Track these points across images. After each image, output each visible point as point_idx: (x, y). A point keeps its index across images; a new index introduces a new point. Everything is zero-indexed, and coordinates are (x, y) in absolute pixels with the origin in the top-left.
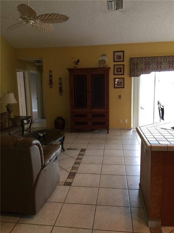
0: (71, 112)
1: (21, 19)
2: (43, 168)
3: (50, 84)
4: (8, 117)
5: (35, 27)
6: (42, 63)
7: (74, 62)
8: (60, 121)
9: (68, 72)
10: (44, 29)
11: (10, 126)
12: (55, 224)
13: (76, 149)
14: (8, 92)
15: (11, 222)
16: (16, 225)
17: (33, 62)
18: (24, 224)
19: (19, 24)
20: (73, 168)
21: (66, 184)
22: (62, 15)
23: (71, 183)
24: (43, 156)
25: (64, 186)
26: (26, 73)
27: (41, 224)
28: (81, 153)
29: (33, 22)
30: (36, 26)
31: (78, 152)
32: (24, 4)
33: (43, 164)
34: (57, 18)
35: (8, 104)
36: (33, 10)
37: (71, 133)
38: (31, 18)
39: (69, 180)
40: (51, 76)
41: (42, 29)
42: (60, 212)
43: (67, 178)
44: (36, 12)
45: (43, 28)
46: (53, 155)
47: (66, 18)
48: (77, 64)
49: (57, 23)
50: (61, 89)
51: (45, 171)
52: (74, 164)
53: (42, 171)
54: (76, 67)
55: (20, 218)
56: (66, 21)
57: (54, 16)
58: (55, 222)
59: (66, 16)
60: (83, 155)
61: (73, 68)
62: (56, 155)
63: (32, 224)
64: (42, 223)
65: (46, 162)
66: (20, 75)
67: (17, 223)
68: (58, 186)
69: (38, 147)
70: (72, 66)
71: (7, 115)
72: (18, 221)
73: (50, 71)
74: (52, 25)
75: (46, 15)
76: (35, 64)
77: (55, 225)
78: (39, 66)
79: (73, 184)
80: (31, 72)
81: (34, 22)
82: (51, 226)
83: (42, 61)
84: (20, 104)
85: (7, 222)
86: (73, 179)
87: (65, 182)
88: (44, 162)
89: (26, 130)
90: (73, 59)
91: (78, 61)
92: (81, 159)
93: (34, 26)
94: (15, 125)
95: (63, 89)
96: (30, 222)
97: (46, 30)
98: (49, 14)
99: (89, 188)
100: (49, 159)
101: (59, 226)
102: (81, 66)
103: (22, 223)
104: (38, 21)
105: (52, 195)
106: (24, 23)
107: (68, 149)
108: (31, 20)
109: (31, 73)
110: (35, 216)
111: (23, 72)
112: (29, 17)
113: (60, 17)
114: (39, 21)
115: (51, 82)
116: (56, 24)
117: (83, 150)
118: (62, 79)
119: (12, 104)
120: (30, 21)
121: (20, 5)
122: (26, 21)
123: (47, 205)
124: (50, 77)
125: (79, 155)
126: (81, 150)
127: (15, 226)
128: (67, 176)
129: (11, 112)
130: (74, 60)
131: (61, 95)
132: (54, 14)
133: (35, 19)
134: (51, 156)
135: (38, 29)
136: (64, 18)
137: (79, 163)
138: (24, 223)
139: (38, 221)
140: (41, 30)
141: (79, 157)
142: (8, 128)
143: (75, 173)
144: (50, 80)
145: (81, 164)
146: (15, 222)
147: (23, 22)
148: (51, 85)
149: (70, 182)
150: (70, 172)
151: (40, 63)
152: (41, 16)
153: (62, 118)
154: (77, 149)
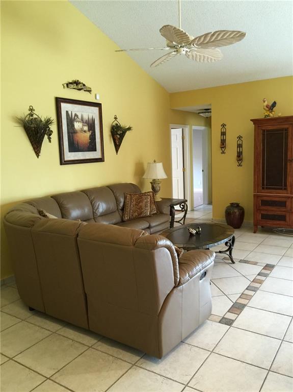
0: (254, 195)
1: (168, 48)
2: (177, 287)
3: (221, 148)
4: (150, 200)
5: (191, 57)
6: (211, 112)
7: (265, 108)
8: (236, 211)
9: (254, 125)
10: (206, 59)
11: (152, 213)
12: (190, 383)
13: (255, 264)
14: (155, 161)
15: (125, 361)
16: (132, 367)
17: (198, 112)
18: (144, 369)
19: (166, 56)
20: (243, 296)
21: (224, 320)
22: (234, 31)
23: (233, 321)
24: (178, 267)
25: (219, 324)
26: (187, 130)
27: (167, 376)
28: (264, 271)
29: (187, 50)
30: (193, 56)
31: (258, 269)
32: (168, 26)
33: (177, 280)
34: (226, 37)
35: (154, 180)
36: (182, 31)
37: (255, 232)
38: (182, 44)
39: (231, 316)
40: (223, 134)
41: (202, 58)
42: (202, 365)
43: (228, 311)
44: (187, 34)
45: (204, 57)
46: (197, 268)
47: (240, 35)
48: (272, 109)
49: (226, 45)
50: (239, 156)
51: (182, 291)
52: (247, 289)
53: (175, 291)
54: (268, 116)
55: (140, 358)
56: (240, 40)
57: (219, 35)
58: (191, 380)
59: (239, 32)
60: (266, 275)
61: (263, 117)
62: (203, 268)
63: (155, 373)
64: (169, 376)
65: (183, 278)
66: (176, 134)
67: (134, 365)
68: (208, 321)
69: (169, 250)
70: (261, 114)
71: (149, 197)
72: (136, 363)
73: (224, 125)
74: (219, 50)
75: (206, 35)
76: (201, 114)
77: (188, 385)
78: (207, 117)
79: (235, 324)
80: (194, 127)
81: (189, 50)
82: (183, 384)
83: (211, 109)
84: (173, 179)
85: (121, 359)
86: (239, 315)
87: (223, 318)
88: (179, 277)
89: (178, 222)
90: (264, 102)
91: (274, 104)
92: (261, 282)
93: (189, 55)
94: (160, 213)
95: (244, 155)
96: (152, 369)
97: (209, 60)
98: (211, 33)
99: (263, 337)
100: (189, 274)
101: (194, 387)
102: (278, 112)
103: (141, 366)
104: (194, 47)
105: (195, 334)
106: (174, 53)
107: (241, 261)
108: (183, 47)
109: (195, 130)
110: (160, 360)
111: (181, 129)
112: (179, 43)
113: (230, 35)
114: (197, 48)
115: (223, 143)
116: (225, 47)
117: (269, 267)
118: (242, 137)
119: (161, 179)
120: (182, 49)
121: (163, 27)
122: (175, 50)
123: (184, 348)
124: (221, 135)
125: (259, 275)
126: (266, 266)
127: (130, 369)
128: (229, 308)
129: (157, 192)
130: (266, 103)
131: (240, 165)
132: (218, 31)
133: (190, 44)
134: (193, 269)
135: (196, 60)
136: (237, 36)
137: (255, 290)
138: (144, 367)
139: (164, 370)
140: (202, 61)
141: (259, 277)
142: (149, 216)
143: (244, 306)
144: (221, 140)
145: (258, 292)
146: (131, 362)
147: (172, 52)
148: (223, 149)
149: (231, 318)
150: (236, 302)
151: (208, 112)
152: (198, 39)
153: (240, 205)
154: (257, 263)
